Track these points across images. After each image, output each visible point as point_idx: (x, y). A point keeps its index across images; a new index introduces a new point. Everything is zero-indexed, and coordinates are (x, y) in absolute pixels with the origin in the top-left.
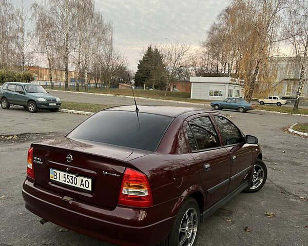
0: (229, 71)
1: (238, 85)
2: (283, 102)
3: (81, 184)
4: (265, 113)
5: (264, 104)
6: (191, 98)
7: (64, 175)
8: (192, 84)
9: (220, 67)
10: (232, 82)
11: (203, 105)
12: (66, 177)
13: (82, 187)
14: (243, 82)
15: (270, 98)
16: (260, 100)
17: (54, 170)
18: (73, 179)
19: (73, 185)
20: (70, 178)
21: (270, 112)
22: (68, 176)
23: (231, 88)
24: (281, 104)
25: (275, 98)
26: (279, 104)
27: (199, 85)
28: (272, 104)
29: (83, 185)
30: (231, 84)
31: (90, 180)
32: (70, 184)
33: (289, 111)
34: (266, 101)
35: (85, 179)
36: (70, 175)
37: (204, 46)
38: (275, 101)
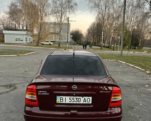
0: (23, 28)
1: (30, 35)
2: (52, 43)
3: (84, 101)
4: (47, 49)
5: (43, 44)
6: (5, 42)
7: (70, 98)
8: (5, 34)
9: (17, 26)
10: (27, 34)
11: (15, 46)
12: (72, 99)
13: (85, 103)
14: (31, 34)
15: (46, 42)
16: (41, 43)
17: (60, 97)
18: (78, 99)
19: (78, 103)
20: (75, 99)
21: (49, 48)
22: (73, 98)
23: (27, 37)
24: (51, 44)
25: (48, 42)
26: (50, 44)
27: (9, 35)
28: (47, 44)
29: (85, 101)
30: (27, 35)
31: (91, 98)
32: (75, 103)
33: (57, 48)
34: (44, 43)
35: (86, 98)
36: (75, 97)
37: (7, 14)
38: (48, 43)
